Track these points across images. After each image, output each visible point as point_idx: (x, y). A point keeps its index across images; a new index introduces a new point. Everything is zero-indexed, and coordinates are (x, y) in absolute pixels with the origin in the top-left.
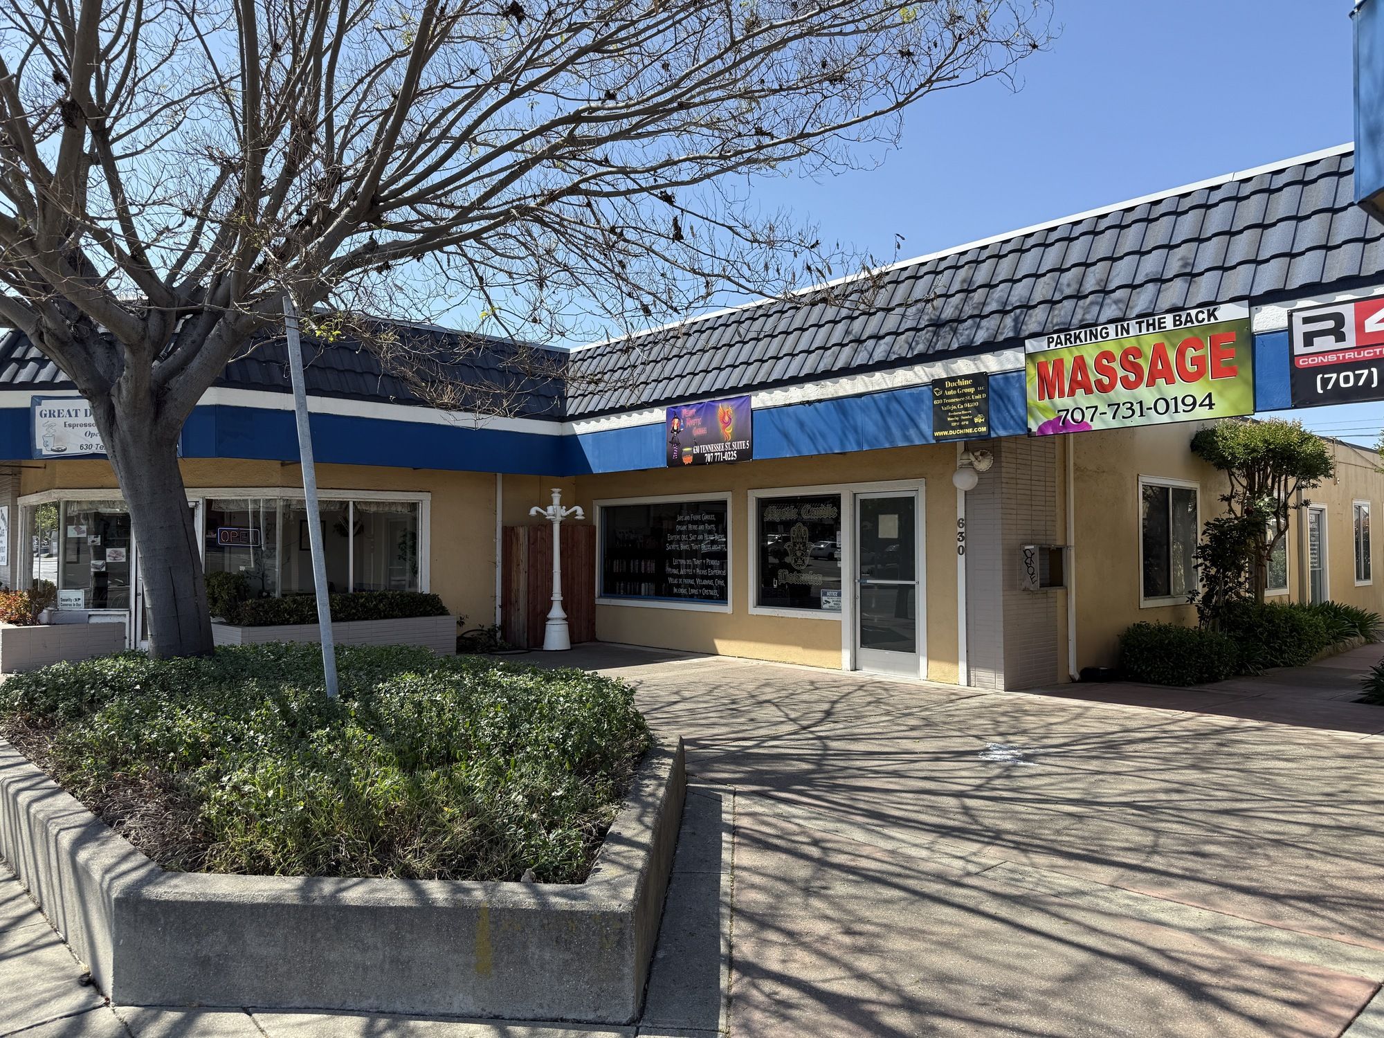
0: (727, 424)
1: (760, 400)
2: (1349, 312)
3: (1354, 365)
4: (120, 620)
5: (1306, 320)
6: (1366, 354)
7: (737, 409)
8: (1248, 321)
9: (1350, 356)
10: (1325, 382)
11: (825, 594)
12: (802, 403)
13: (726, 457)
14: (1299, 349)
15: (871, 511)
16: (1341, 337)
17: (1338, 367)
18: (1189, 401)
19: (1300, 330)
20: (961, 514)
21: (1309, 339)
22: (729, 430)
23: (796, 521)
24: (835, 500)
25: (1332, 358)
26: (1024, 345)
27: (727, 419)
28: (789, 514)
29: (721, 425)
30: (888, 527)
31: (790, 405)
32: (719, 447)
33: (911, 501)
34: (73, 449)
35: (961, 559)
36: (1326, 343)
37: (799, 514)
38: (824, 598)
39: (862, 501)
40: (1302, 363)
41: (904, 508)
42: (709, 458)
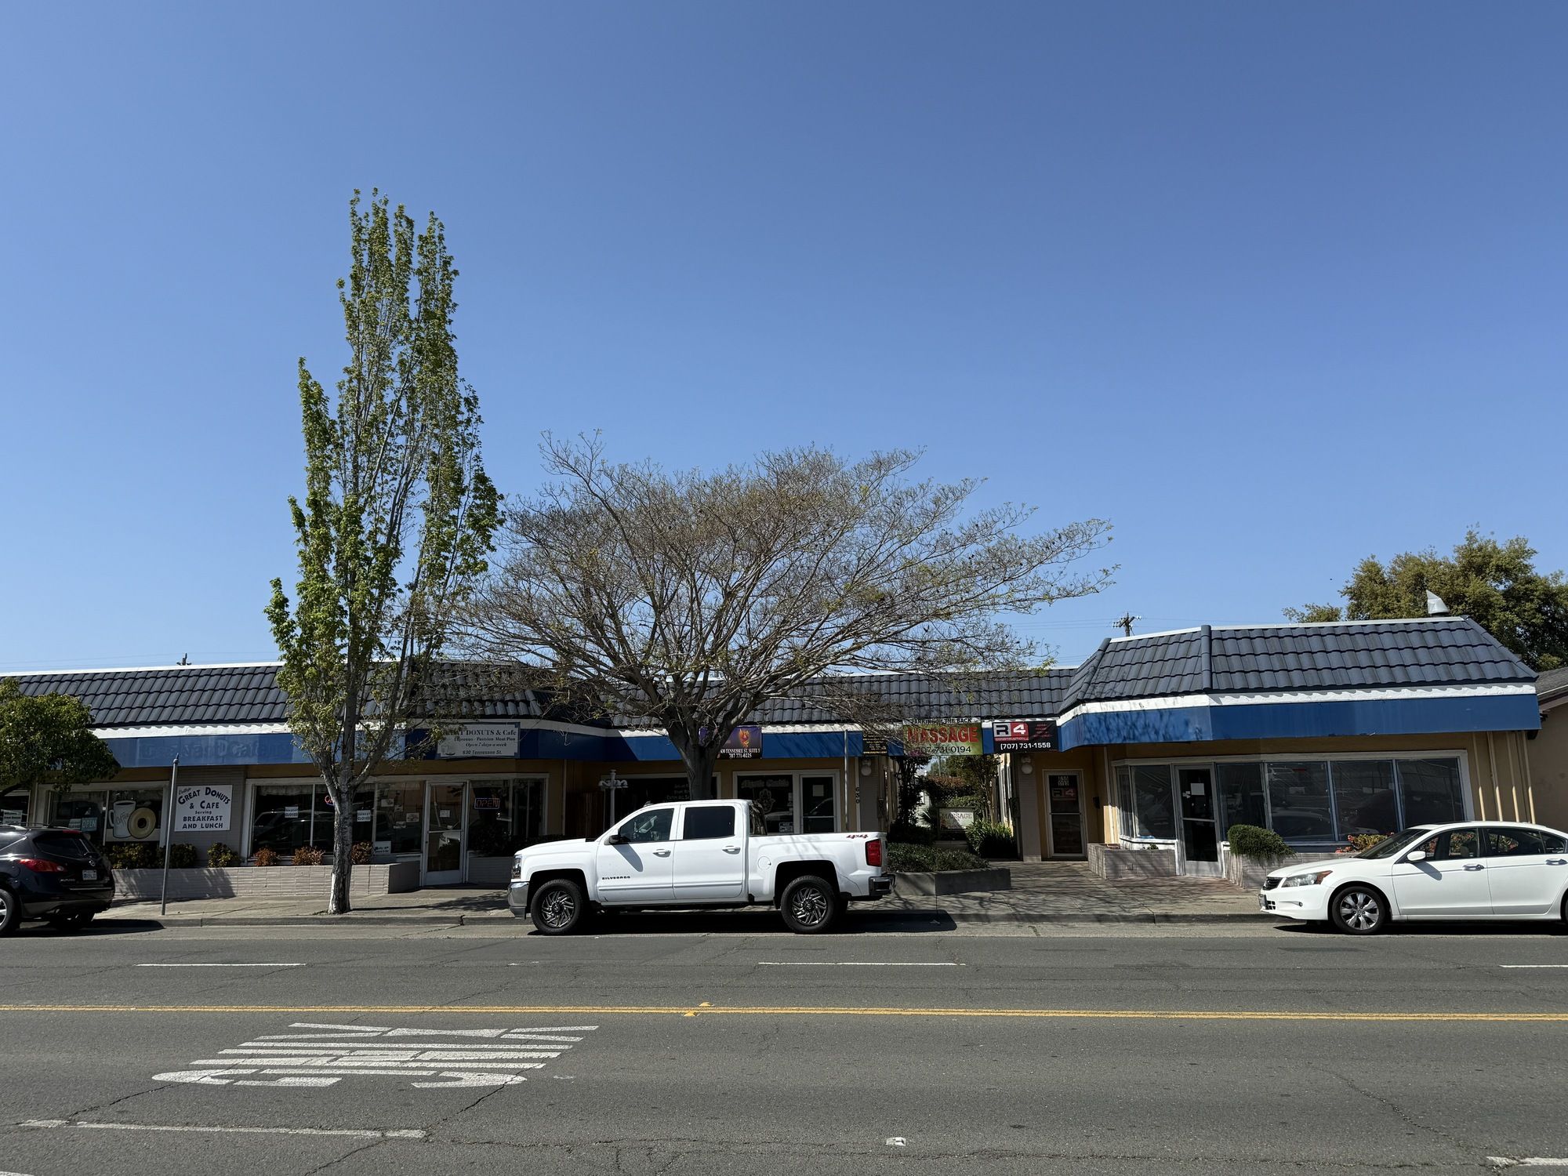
0: (745, 740)
1: (769, 730)
2: (1009, 725)
3: (1011, 742)
4: (417, 859)
5: (997, 726)
6: (1014, 739)
7: (752, 733)
8: (981, 724)
9: (1010, 739)
10: (1003, 746)
11: (782, 825)
12: (794, 733)
13: (744, 756)
14: (996, 735)
15: (808, 783)
16: (1007, 733)
17: (1007, 742)
18: (963, 748)
19: (996, 729)
20: (857, 785)
21: (998, 732)
22: (746, 743)
23: (762, 789)
24: (789, 778)
25: (1005, 739)
27: (745, 737)
28: (760, 784)
29: (742, 740)
30: (818, 791)
31: (786, 733)
32: (738, 751)
33: (830, 779)
34: (459, 754)
35: (858, 805)
36: (1003, 734)
37: (765, 784)
38: (781, 827)
39: (804, 779)
40: (997, 740)
41: (827, 783)
42: (732, 756)
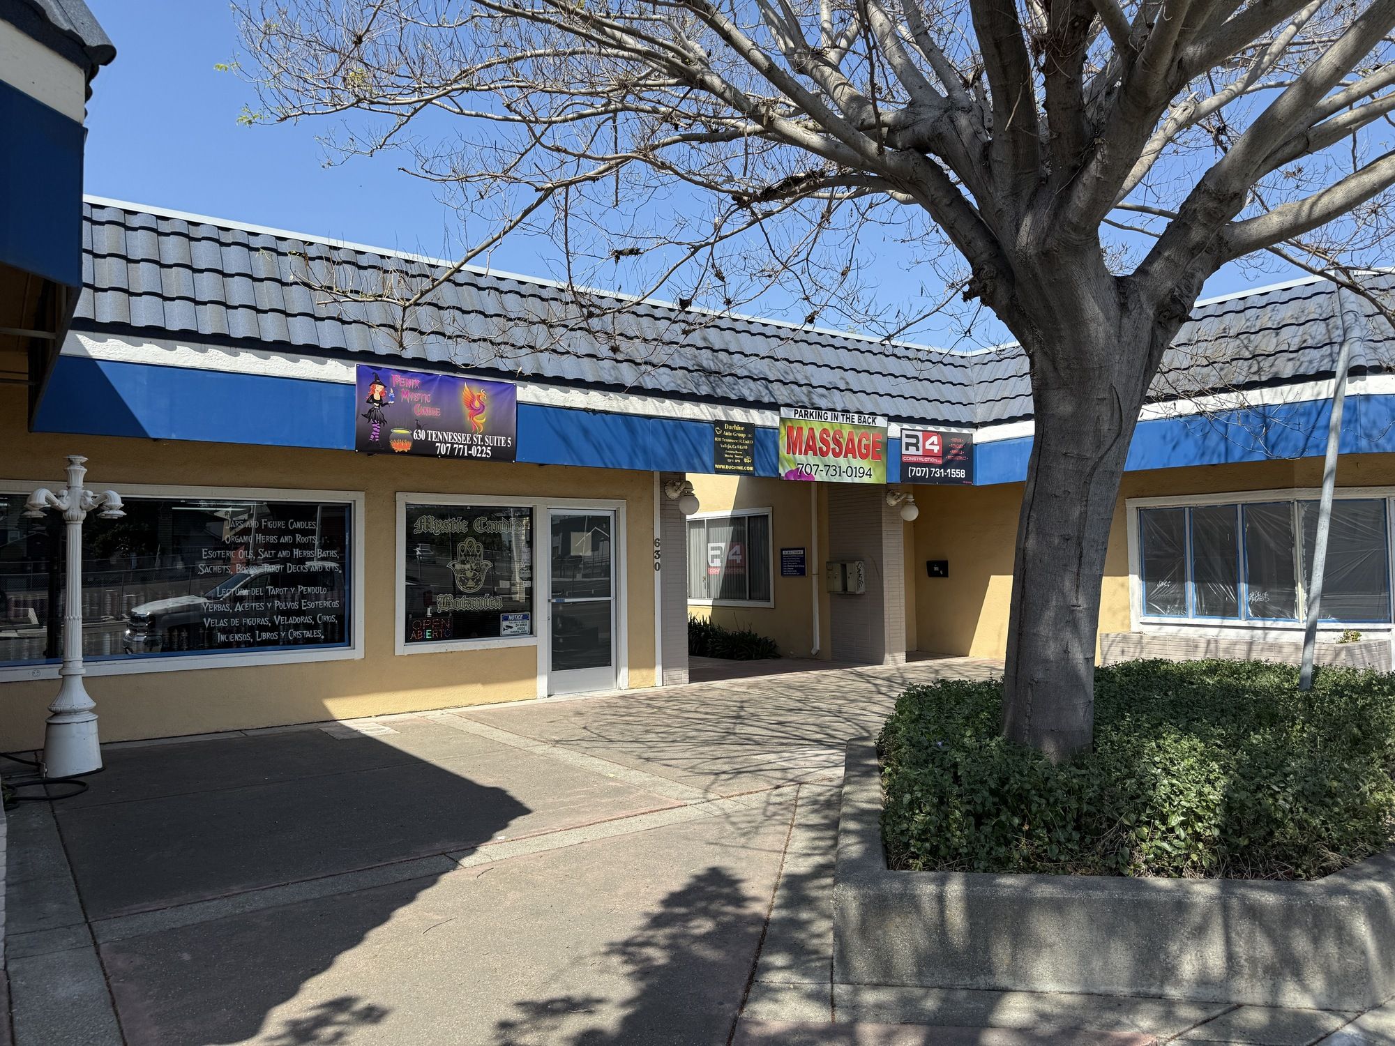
0: (479, 412)
1: (528, 393)
2: (920, 435)
3: (922, 465)
5: (907, 436)
6: (926, 460)
7: (494, 397)
8: (887, 429)
9: (921, 459)
10: (912, 471)
11: (506, 619)
13: (473, 452)
14: (904, 451)
15: (564, 528)
16: (918, 450)
18: (862, 471)
19: (905, 440)
20: (657, 535)
21: (907, 446)
22: (480, 420)
23: (465, 536)
24: (527, 515)
25: (915, 459)
26: (779, 410)
30: (581, 545)
33: (607, 520)
35: (658, 574)
36: (912, 450)
37: (471, 527)
38: (504, 624)
39: (556, 518)
40: (905, 459)
41: (599, 527)
42: (442, 449)
